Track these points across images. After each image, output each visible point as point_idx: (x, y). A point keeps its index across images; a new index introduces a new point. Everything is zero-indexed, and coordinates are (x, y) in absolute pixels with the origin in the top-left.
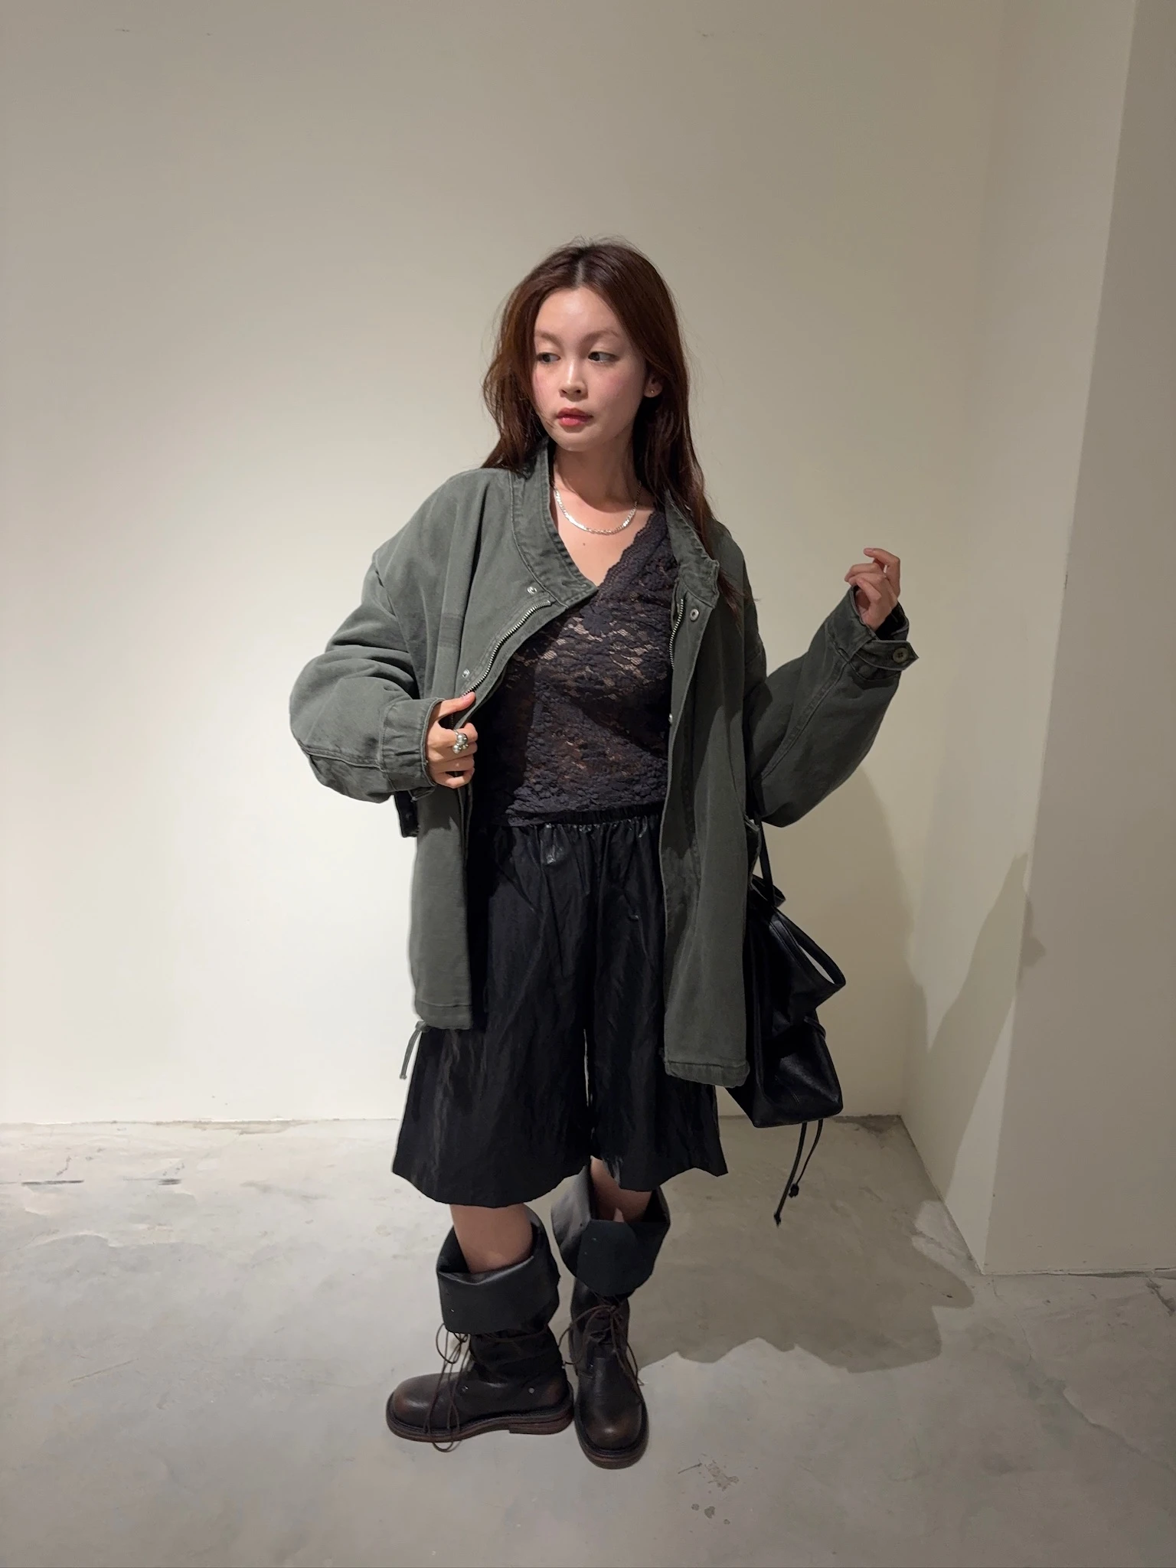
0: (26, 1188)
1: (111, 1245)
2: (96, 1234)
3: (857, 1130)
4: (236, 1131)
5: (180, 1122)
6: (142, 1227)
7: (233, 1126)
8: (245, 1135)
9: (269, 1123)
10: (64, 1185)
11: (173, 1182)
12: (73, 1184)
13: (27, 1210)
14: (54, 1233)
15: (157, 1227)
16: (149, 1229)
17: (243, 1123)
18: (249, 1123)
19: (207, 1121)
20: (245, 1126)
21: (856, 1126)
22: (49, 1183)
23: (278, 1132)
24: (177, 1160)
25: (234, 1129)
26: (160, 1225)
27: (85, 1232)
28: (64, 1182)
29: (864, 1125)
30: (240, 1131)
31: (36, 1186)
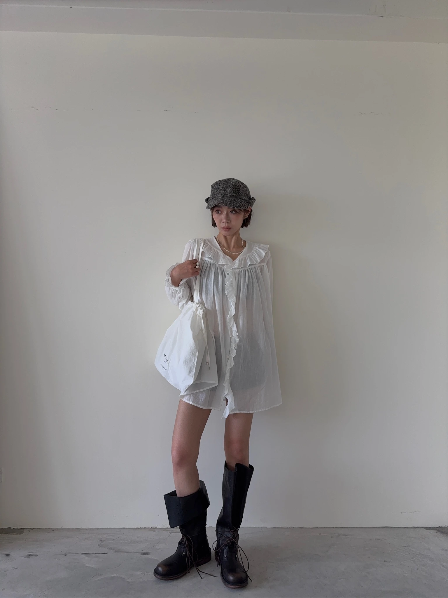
0: (83, 556)
1: (128, 581)
2: (119, 576)
3: (436, 533)
5: (143, 528)
6: (139, 573)
7: (166, 529)
8: (173, 533)
10: (100, 555)
11: (147, 553)
12: (104, 554)
13: (86, 565)
14: (100, 575)
15: (146, 573)
16: (142, 573)
19: (154, 527)
21: (436, 531)
22: (93, 554)
24: (146, 544)
25: (168, 531)
26: (147, 572)
27: (115, 575)
28: (100, 553)
29: (438, 530)
30: (170, 532)
31: (88, 555)
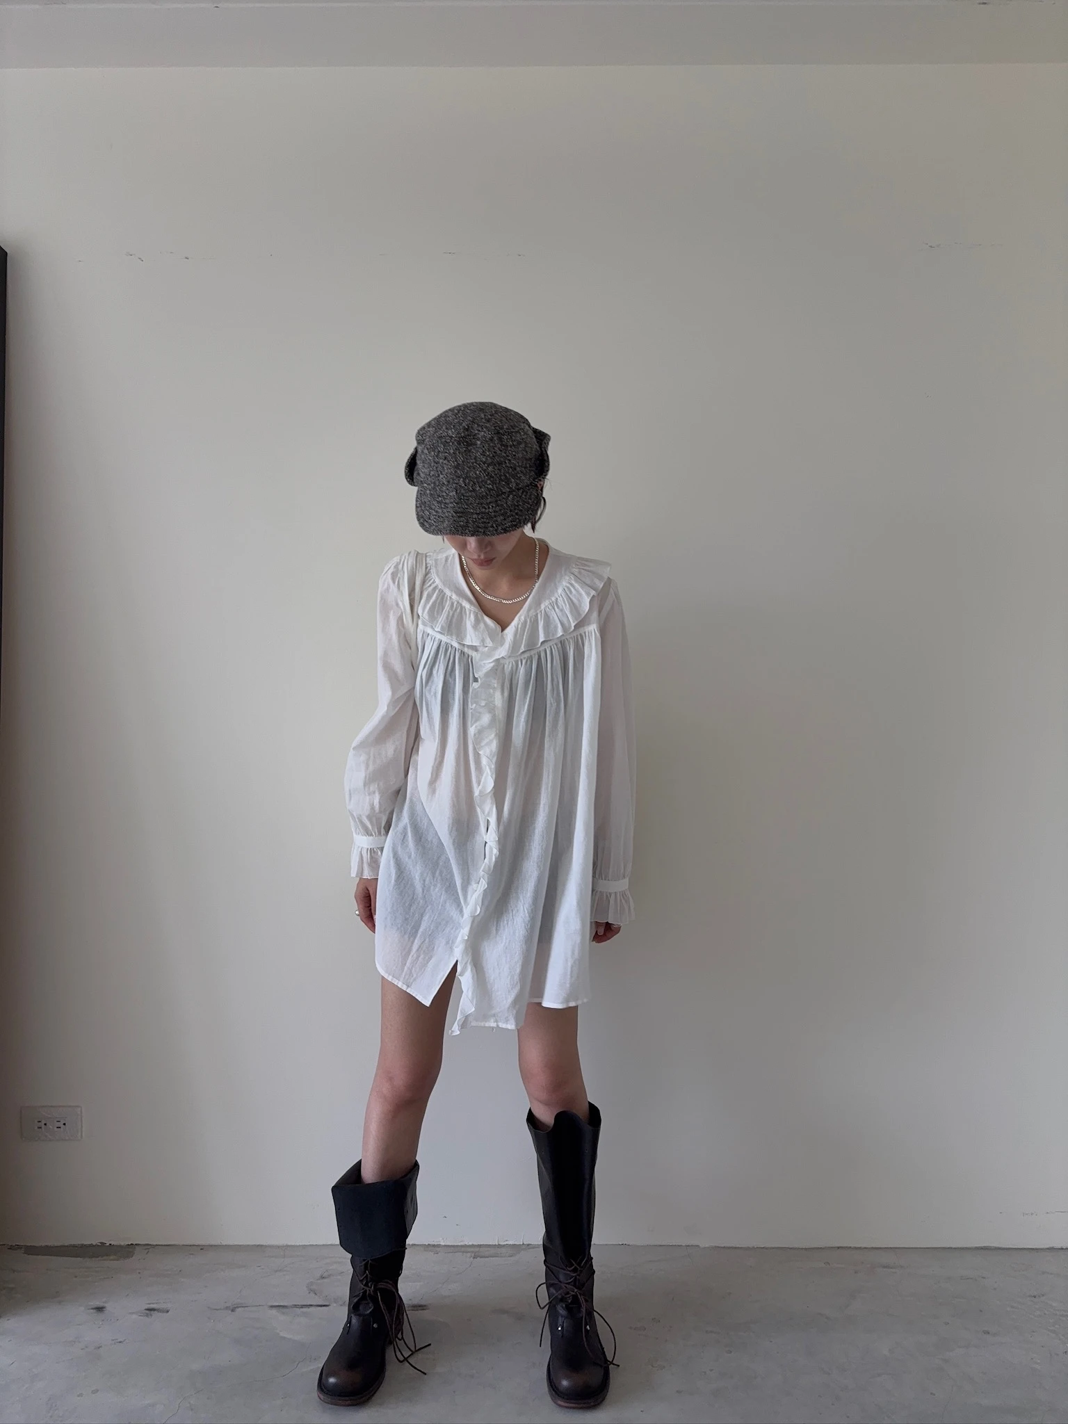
0: (274, 1311)
4: (469, 1255)
7: (463, 1249)
8: (479, 1260)
9: (499, 1246)
10: (312, 1309)
12: (319, 1308)
13: (282, 1334)
14: (315, 1359)
17: (473, 1246)
18: (480, 1246)
19: (436, 1244)
20: (477, 1249)
22: (296, 1306)
23: (511, 1256)
24: (419, 1284)
25: (465, 1252)
28: (311, 1305)
30: (473, 1255)
31: (284, 1310)
